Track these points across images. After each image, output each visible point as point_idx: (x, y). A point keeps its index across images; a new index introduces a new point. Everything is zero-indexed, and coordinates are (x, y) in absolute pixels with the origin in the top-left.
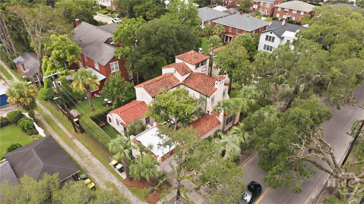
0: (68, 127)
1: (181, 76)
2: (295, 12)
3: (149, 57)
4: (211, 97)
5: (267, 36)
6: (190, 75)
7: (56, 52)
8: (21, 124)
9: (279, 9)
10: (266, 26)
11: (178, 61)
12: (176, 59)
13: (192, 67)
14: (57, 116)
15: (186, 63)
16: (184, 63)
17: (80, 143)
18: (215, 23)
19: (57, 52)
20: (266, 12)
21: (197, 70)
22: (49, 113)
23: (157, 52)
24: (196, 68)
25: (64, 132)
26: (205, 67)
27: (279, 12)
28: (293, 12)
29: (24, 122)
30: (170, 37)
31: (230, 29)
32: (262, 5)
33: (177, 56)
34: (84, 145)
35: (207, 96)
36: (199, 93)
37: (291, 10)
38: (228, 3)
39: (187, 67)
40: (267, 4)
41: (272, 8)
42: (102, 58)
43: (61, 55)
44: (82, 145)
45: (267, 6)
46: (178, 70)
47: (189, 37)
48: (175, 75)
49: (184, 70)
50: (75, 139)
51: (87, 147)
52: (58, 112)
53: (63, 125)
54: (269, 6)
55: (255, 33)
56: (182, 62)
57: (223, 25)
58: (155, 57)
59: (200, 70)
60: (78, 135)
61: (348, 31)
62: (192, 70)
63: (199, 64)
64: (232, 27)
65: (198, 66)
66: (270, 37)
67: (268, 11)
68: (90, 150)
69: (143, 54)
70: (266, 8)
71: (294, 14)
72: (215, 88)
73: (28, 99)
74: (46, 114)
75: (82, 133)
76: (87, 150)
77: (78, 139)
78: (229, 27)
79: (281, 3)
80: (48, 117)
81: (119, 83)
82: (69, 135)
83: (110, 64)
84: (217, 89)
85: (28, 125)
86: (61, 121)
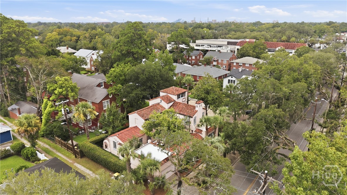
0: (68, 155)
1: (167, 104)
2: (248, 65)
3: (138, 92)
4: (193, 117)
5: (229, 80)
6: (173, 104)
7: (59, 90)
8: (25, 152)
9: (235, 64)
10: (227, 74)
11: (162, 94)
12: (160, 93)
13: (175, 97)
14: (54, 148)
15: (169, 95)
16: (168, 95)
17: (81, 166)
18: (185, 74)
19: (61, 90)
20: (224, 67)
21: (178, 100)
22: (47, 146)
23: (144, 89)
24: (178, 99)
25: (64, 159)
26: (185, 98)
27: (235, 66)
28: (246, 65)
29: (29, 150)
30: (155, 76)
31: (198, 77)
32: (220, 62)
33: (161, 91)
34: (84, 167)
35: (190, 117)
36: (183, 116)
37: (244, 64)
38: (191, 63)
39: (170, 97)
40: (224, 61)
41: (229, 64)
42: (95, 98)
43: (64, 92)
44: (83, 167)
45: (224, 62)
46: (163, 100)
47: (168, 78)
48: (161, 104)
49: (168, 100)
50: (76, 163)
51: (88, 168)
52: (56, 145)
53: (62, 154)
54: (226, 62)
55: (218, 79)
56: (166, 94)
57: (192, 75)
58: (143, 92)
59: (180, 100)
60: (78, 160)
61: (290, 68)
62: (175, 99)
63: (179, 95)
64: (199, 76)
65: (179, 97)
66: (232, 80)
67: (225, 66)
68: (91, 170)
69: (133, 90)
70: (224, 64)
71: (247, 66)
72: (196, 110)
73: (34, 128)
74: (44, 147)
75: (82, 158)
76: (88, 170)
77: (79, 163)
78: (197, 76)
79: (235, 60)
80: (47, 149)
81: (114, 112)
82: (69, 160)
83: (103, 102)
84: (197, 111)
85: (32, 152)
86: (59, 151)
